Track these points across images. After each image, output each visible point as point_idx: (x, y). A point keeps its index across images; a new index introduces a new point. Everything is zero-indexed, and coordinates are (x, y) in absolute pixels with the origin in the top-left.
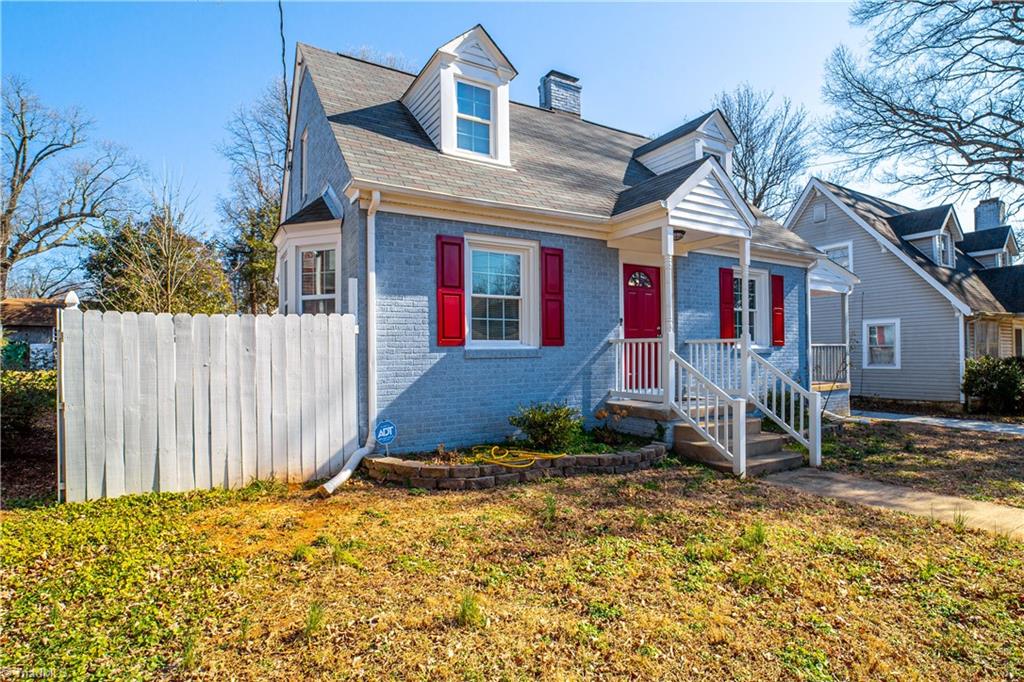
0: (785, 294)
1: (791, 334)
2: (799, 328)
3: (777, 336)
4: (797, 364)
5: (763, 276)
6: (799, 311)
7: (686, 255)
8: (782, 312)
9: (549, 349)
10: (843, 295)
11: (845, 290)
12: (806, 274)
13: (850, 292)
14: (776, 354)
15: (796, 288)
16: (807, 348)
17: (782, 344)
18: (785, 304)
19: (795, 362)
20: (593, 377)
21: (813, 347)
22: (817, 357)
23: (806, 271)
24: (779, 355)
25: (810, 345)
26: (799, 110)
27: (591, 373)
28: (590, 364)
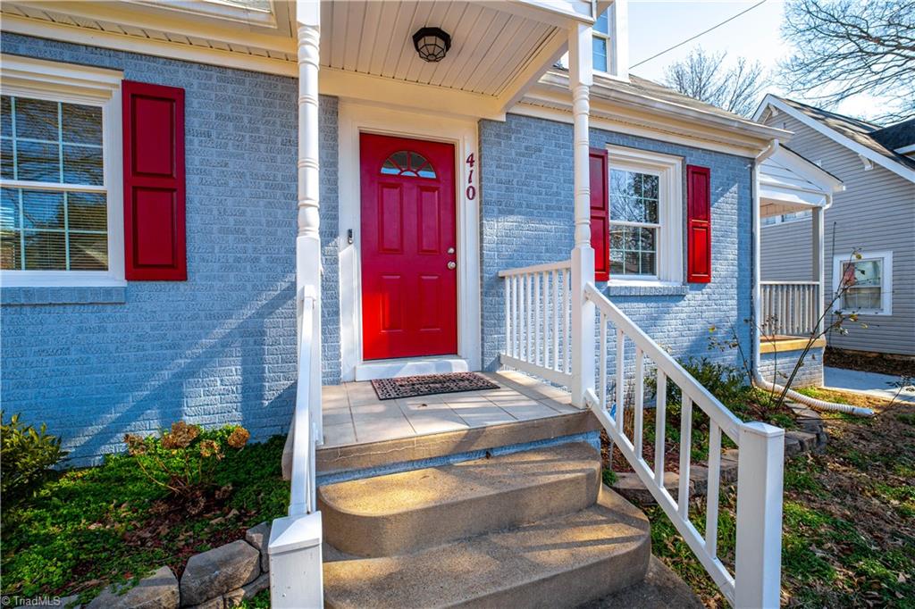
0: (712, 198)
1: (724, 263)
2: (739, 255)
3: (698, 267)
4: (735, 313)
5: (672, 168)
6: (739, 226)
7: (503, 118)
8: (708, 229)
9: (146, 288)
10: (816, 210)
11: (821, 201)
12: (752, 169)
13: (828, 206)
14: (694, 297)
15: (734, 189)
16: (752, 286)
17: (707, 280)
18: (713, 216)
19: (730, 308)
20: (268, 340)
21: (764, 286)
22: (770, 302)
23: (752, 161)
24: (699, 297)
25: (759, 282)
26: (754, 67)
27: (263, 333)
28: (260, 315)
